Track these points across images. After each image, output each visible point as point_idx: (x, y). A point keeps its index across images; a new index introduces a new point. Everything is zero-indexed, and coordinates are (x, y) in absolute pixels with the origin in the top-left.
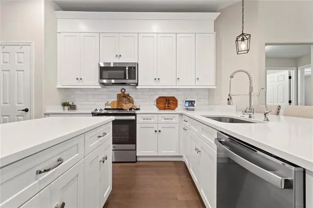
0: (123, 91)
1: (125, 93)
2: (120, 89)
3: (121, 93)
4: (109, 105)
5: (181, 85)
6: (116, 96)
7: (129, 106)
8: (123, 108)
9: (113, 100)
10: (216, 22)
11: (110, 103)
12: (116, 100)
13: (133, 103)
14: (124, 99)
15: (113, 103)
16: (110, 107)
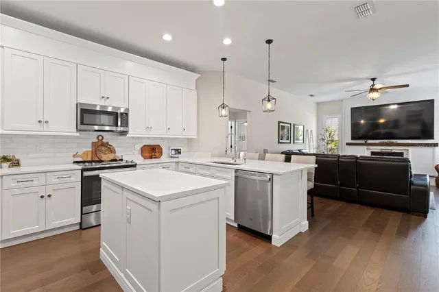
0: (100, 138)
1: (104, 141)
2: (96, 136)
3: (97, 140)
4: (79, 156)
5: (171, 135)
6: (90, 145)
7: (111, 156)
8: (102, 159)
9: (85, 150)
10: (197, 80)
11: (80, 153)
12: (90, 149)
13: (115, 153)
14: (103, 148)
15: (86, 153)
16: (80, 159)
